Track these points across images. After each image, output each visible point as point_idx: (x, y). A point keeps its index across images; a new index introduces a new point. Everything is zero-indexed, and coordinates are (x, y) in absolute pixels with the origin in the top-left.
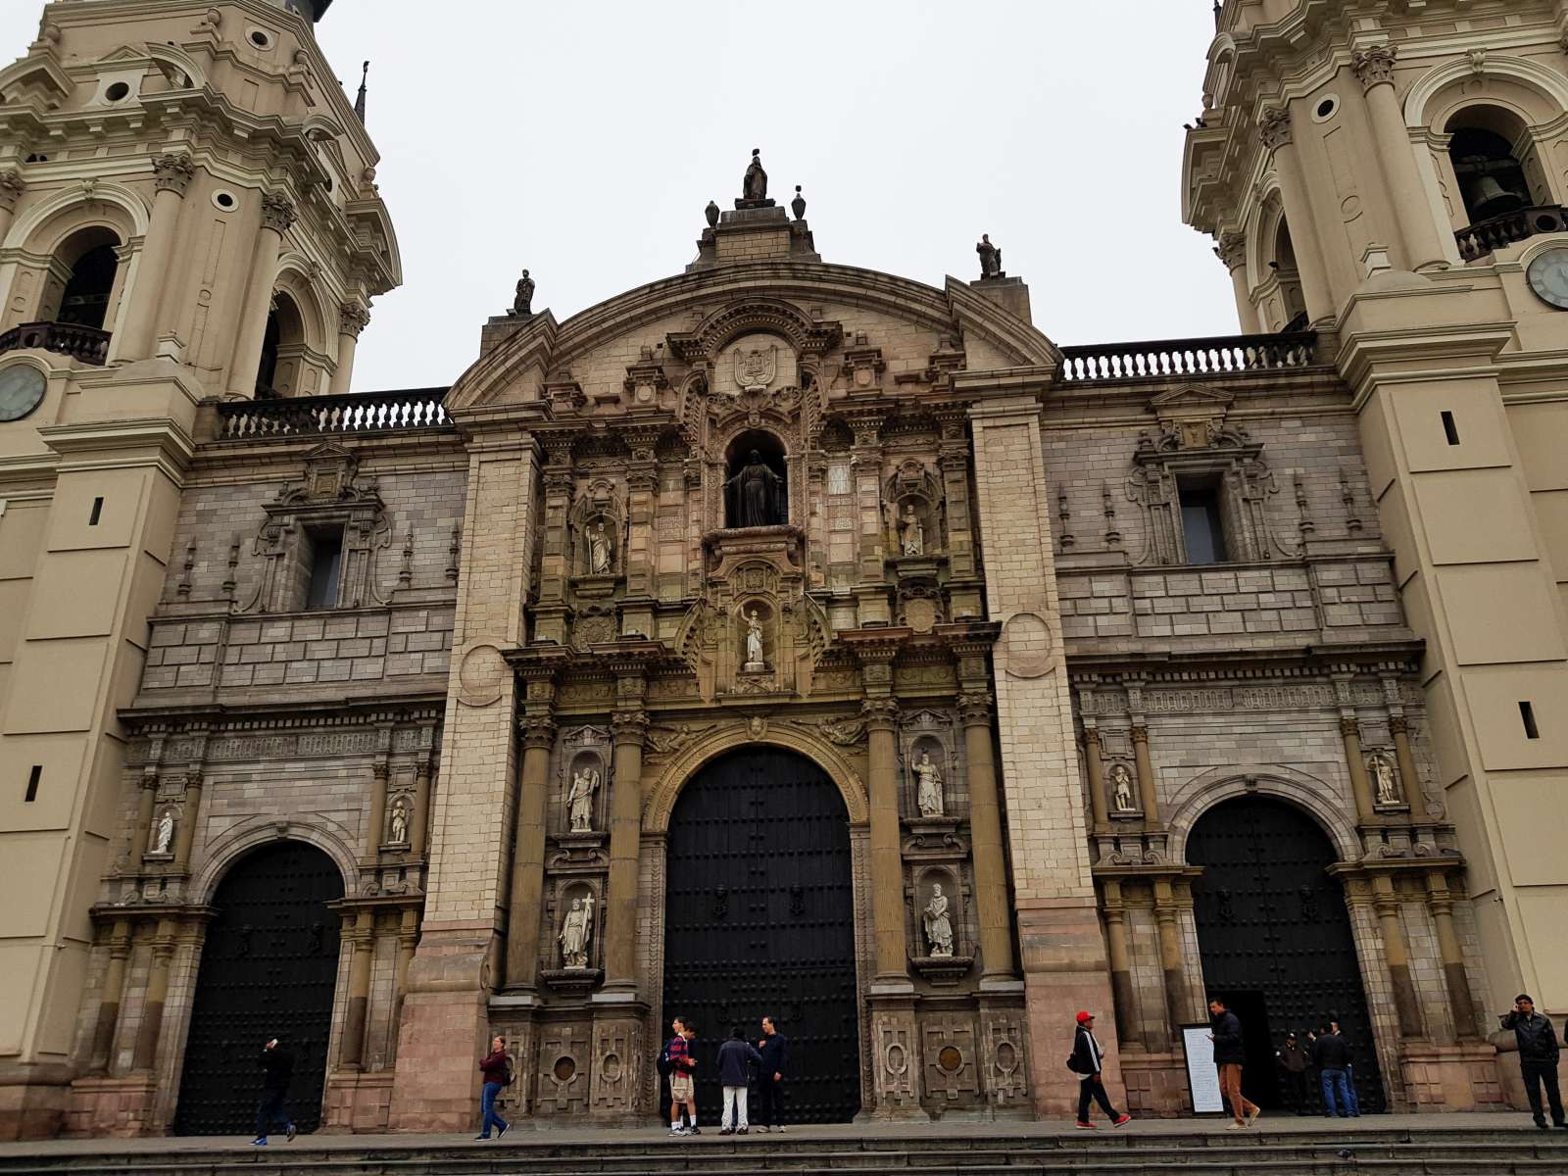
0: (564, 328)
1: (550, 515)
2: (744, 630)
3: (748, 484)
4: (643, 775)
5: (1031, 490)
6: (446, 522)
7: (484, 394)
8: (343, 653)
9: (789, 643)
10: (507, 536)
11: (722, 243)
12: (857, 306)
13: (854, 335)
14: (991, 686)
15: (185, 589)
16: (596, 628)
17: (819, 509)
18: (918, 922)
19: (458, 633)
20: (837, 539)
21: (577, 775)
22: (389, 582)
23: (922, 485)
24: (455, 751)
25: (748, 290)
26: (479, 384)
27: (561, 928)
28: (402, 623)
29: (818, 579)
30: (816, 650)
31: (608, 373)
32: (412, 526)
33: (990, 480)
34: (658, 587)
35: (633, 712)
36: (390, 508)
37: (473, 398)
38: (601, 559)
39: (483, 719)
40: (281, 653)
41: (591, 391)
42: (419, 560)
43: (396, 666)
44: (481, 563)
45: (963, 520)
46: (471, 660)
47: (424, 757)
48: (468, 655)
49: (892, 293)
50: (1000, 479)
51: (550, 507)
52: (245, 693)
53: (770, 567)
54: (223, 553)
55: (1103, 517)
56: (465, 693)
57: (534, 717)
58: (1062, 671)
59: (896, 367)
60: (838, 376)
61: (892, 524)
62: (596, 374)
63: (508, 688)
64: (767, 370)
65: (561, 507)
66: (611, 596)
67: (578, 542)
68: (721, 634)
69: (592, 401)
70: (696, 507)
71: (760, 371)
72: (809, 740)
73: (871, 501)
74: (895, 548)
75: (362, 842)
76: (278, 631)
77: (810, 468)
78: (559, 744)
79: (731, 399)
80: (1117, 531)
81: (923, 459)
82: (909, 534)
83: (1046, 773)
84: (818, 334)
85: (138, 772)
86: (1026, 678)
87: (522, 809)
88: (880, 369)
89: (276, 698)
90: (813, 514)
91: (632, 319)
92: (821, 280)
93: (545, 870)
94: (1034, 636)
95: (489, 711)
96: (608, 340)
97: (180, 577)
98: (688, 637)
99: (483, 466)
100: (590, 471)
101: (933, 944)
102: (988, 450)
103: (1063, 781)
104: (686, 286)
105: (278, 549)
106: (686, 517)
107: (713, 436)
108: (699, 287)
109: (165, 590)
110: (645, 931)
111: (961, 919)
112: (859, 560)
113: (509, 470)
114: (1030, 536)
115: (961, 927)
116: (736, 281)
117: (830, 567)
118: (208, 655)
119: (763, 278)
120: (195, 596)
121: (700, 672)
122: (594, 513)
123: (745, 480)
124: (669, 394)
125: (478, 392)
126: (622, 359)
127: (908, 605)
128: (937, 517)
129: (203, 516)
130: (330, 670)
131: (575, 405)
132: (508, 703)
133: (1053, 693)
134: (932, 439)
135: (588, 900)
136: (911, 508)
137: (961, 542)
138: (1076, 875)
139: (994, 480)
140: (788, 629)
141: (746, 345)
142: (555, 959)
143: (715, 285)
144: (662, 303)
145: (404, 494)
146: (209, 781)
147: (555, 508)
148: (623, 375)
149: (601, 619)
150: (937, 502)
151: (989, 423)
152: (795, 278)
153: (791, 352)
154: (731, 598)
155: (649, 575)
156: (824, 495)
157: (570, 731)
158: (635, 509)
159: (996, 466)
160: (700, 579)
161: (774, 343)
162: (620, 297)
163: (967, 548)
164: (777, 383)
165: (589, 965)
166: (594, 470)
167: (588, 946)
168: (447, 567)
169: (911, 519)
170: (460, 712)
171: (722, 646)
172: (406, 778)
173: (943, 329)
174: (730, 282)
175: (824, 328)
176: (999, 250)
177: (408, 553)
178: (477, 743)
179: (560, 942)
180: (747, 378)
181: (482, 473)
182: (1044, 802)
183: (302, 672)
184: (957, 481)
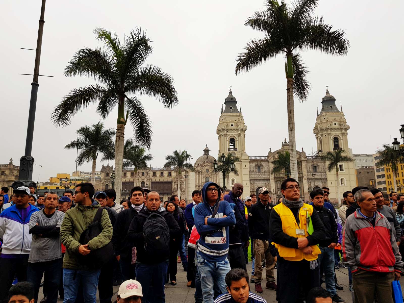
5: (305, 167)
6: (267, 167)
7: (270, 159)
8: (262, 176)
19: (270, 175)
22: (264, 171)
26: (268, 156)
28: (266, 174)
40: (258, 175)
44: (271, 170)
47: (269, 183)
51: (275, 166)
52: (256, 178)
54: (252, 168)
55: (309, 169)
56: (271, 179)
57: (276, 181)
63: (274, 179)
83: (306, 185)
85: (251, 183)
86: (305, 179)
87: (276, 186)
93: (277, 189)
99: (270, 163)
104: (281, 150)
105: (256, 168)
114: (305, 170)
118: (253, 175)
120: (252, 171)
129: (251, 166)
137: (301, 170)
138: (307, 191)
143: (284, 150)
145: (264, 164)
146: (255, 183)
151: (303, 163)
173: (300, 155)
178: (272, 182)
183: (259, 177)
184: (301, 166)
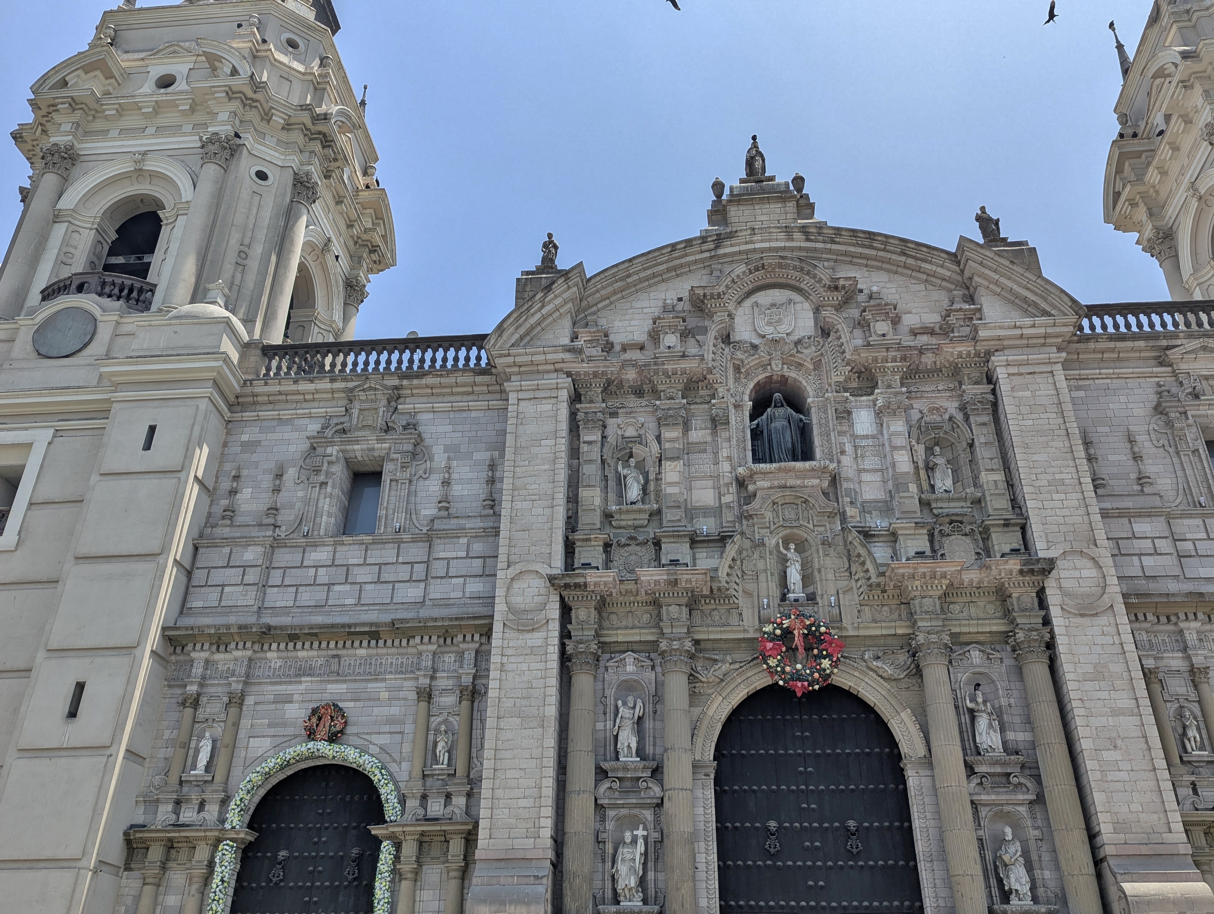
0: (593, 281)
1: (586, 449)
2: (784, 561)
3: (773, 425)
4: (691, 704)
5: (1063, 432)
6: (483, 456)
7: (522, 338)
8: (385, 577)
9: (831, 576)
10: (547, 467)
11: (734, 212)
12: (866, 266)
13: (865, 291)
14: (1047, 622)
15: (230, 513)
16: (633, 557)
17: (849, 448)
18: (990, 867)
19: (502, 558)
20: (866, 477)
21: (620, 703)
22: (428, 511)
23: (947, 427)
24: (503, 674)
25: (762, 250)
26: (517, 328)
27: (613, 862)
28: (443, 549)
29: (853, 514)
30: (860, 583)
31: (633, 323)
32: (449, 458)
33: (1021, 423)
34: (692, 519)
35: (679, 639)
36: (428, 442)
37: (513, 341)
38: (634, 492)
39: (530, 643)
40: (323, 576)
41: (617, 339)
42: (457, 490)
43: (437, 590)
44: (521, 492)
45: (996, 460)
46: (516, 585)
47: (467, 680)
48: (512, 579)
49: (903, 253)
50: (1031, 423)
51: (585, 442)
52: (287, 615)
53: (806, 501)
54: (267, 481)
55: (1132, 462)
56: (511, 617)
57: (580, 642)
58: (1120, 608)
59: (909, 321)
60: (854, 328)
61: (921, 464)
62: (620, 324)
63: (554, 612)
64: (786, 321)
65: (595, 442)
66: (646, 527)
67: (611, 476)
68: (761, 565)
69: (617, 348)
70: (725, 445)
71: (780, 321)
72: (857, 674)
73: (900, 441)
74: (925, 486)
75: (405, 765)
76: (321, 555)
77: (836, 410)
78: (602, 670)
79: (755, 347)
80: (1148, 475)
81: (946, 404)
82: (938, 474)
83: (1116, 713)
84: (836, 288)
85: (178, 691)
86: (1082, 615)
87: (571, 734)
88: (896, 322)
89: (319, 619)
90: (843, 452)
91: (654, 276)
92: (833, 242)
93: (596, 800)
94: (1085, 573)
95: (536, 635)
96: (631, 294)
97: (224, 503)
98: (730, 567)
99: (522, 403)
100: (620, 411)
101: (1010, 891)
102: (1015, 394)
103: (1136, 720)
104: (705, 247)
105: (322, 478)
106: (716, 454)
107: (737, 380)
108: (717, 248)
109: (210, 514)
110: (702, 867)
111: (1036, 865)
112: (891, 496)
113: (546, 407)
114: (1068, 476)
115: (1037, 873)
116: (752, 242)
117: (863, 503)
118: (252, 576)
119: (777, 240)
120: (239, 520)
121: (742, 602)
122: (624, 448)
123: (771, 419)
124: (691, 341)
125: (517, 336)
126: (645, 311)
127: (946, 541)
128: (964, 458)
129: (249, 446)
130: (371, 593)
131: (602, 351)
132: (555, 626)
133: (1112, 630)
134: (951, 386)
135: (640, 832)
136: (937, 449)
137: (995, 481)
138: (1164, 820)
139: (1024, 423)
140: (828, 562)
141: (765, 298)
142: (609, 894)
143: (732, 246)
144: (683, 261)
145: (441, 429)
146: (250, 700)
147: (590, 443)
148: (648, 325)
149: (638, 548)
150: (965, 445)
151: (1013, 370)
152: (808, 240)
153: (807, 305)
154: (768, 530)
155: (683, 507)
156: (851, 436)
157: (611, 658)
158: (667, 445)
159: (1024, 410)
160: (736, 511)
161: (792, 297)
162: (643, 255)
163: (1002, 486)
164: (797, 331)
165: (645, 901)
166: (624, 410)
167: (642, 882)
168: (483, 497)
169: (940, 461)
170: (507, 635)
171: (762, 577)
172: (449, 700)
173: (953, 287)
174: (746, 243)
175: (842, 282)
176: (998, 220)
177: (446, 483)
178: (524, 667)
179: (613, 876)
180: (766, 328)
181: (521, 409)
182: (1119, 742)
184: (984, 424)
